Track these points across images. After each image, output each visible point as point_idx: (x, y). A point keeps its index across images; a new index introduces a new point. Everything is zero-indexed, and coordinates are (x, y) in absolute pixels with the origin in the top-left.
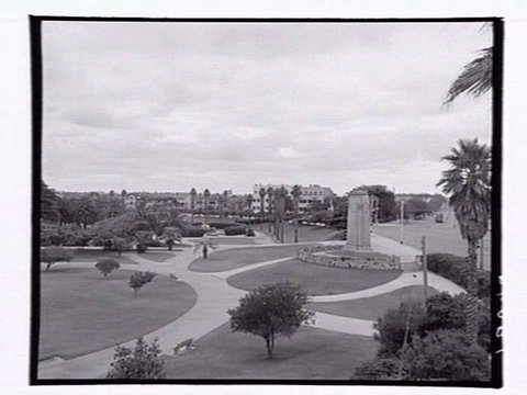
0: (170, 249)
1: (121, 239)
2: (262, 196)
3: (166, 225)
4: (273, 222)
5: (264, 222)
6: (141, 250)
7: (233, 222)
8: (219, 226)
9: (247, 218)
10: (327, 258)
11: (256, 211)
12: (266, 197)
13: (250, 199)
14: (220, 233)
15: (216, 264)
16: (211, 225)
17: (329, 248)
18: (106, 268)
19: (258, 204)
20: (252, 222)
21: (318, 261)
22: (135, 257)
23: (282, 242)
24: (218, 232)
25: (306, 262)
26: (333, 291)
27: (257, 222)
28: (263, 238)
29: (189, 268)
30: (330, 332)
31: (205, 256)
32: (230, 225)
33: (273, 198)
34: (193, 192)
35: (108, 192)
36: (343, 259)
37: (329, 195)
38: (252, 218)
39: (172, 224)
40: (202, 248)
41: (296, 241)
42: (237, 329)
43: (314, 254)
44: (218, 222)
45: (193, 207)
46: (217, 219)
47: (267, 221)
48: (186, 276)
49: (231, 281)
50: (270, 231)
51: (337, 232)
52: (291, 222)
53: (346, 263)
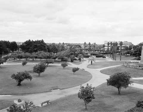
0: (80, 61)
1: (66, 57)
2: (108, 45)
3: (79, 54)
4: (112, 53)
5: (109, 53)
6: (72, 61)
7: (98, 53)
8: (94, 55)
9: (103, 52)
10: (134, 66)
11: (105, 50)
12: (110, 45)
13: (104, 46)
14: (94, 57)
15: (96, 66)
16: (91, 54)
17: (134, 63)
18: (64, 66)
19: (107, 48)
20: (105, 54)
21: (131, 67)
22: (70, 63)
23: (116, 60)
24: (93, 56)
25: (126, 67)
26: (136, 76)
27: (106, 53)
28: (108, 59)
29: (87, 67)
30: (137, 88)
31: (92, 64)
32: (97, 54)
33: (112, 45)
34: (85, 43)
35: (59, 43)
36: (140, 66)
37: (131, 45)
38: (104, 52)
39: (80, 53)
40: (91, 61)
41: (121, 60)
42: (109, 85)
43: (129, 64)
44: (93, 53)
45: (85, 48)
46: (92, 52)
47: (110, 53)
48: (87, 70)
49: (102, 72)
50: (111, 56)
51: (135, 57)
52: (118, 54)
53: (141, 68)
